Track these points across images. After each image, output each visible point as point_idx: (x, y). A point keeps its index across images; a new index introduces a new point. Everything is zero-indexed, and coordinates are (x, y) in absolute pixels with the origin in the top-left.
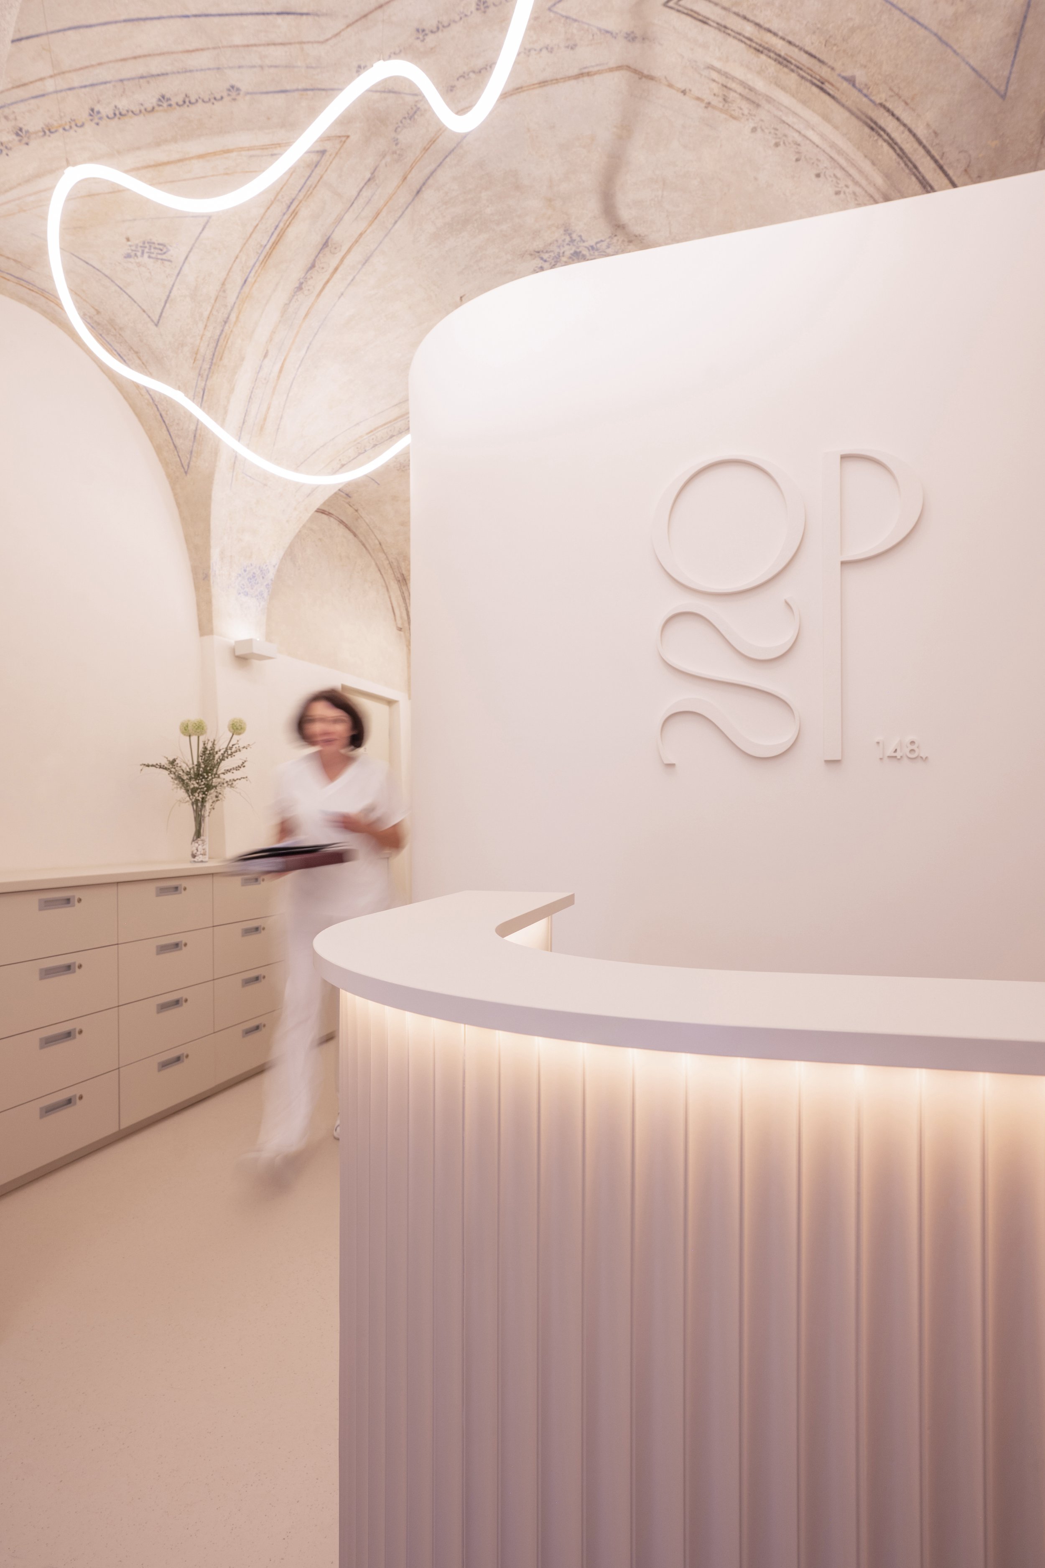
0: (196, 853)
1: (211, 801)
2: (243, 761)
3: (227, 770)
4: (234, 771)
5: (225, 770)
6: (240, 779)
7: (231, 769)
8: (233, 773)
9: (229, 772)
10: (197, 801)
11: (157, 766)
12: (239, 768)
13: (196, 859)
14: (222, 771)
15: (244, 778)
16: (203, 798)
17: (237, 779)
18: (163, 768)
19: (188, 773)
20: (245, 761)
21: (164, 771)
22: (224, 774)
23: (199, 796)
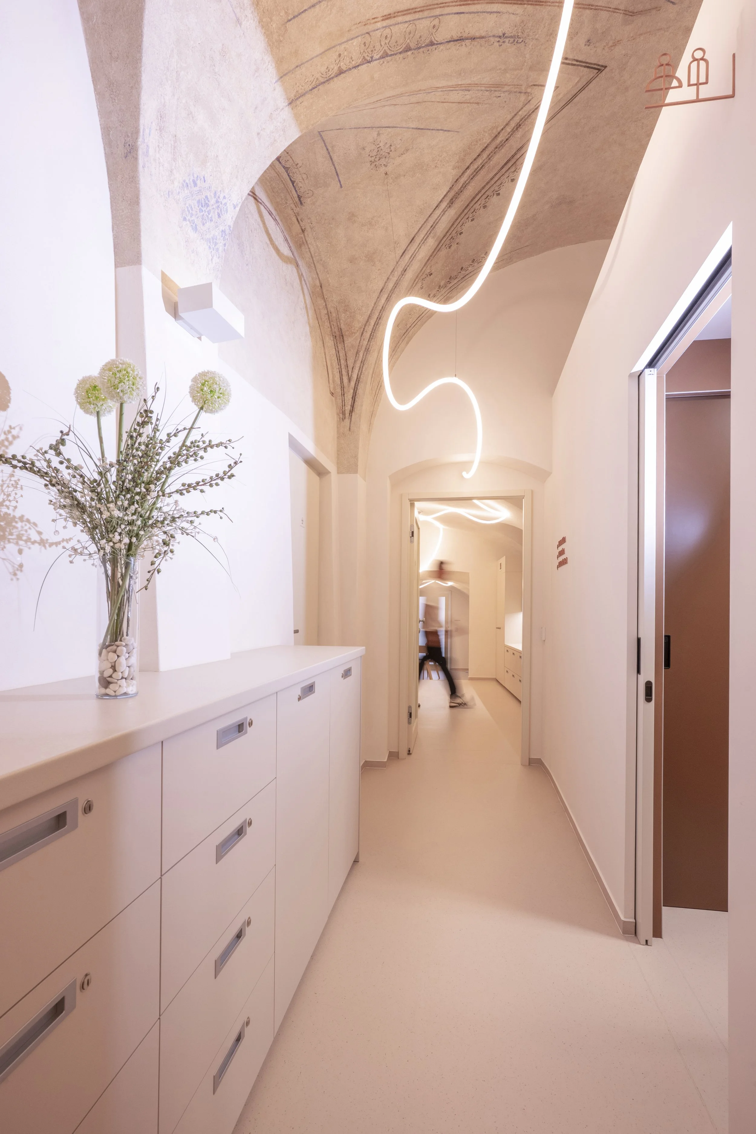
0: (111, 677)
1: (149, 555)
2: (232, 462)
3: (189, 486)
4: (206, 488)
5: (183, 485)
6: (208, 514)
7: (198, 483)
8: (202, 491)
9: (195, 488)
10: (114, 552)
11: (15, 462)
12: (219, 481)
13: (109, 691)
14: (177, 486)
15: (215, 512)
16: (130, 546)
17: (203, 513)
18: (31, 470)
19: (94, 487)
20: (236, 463)
21: (37, 478)
22: (180, 492)
23: (120, 541)
